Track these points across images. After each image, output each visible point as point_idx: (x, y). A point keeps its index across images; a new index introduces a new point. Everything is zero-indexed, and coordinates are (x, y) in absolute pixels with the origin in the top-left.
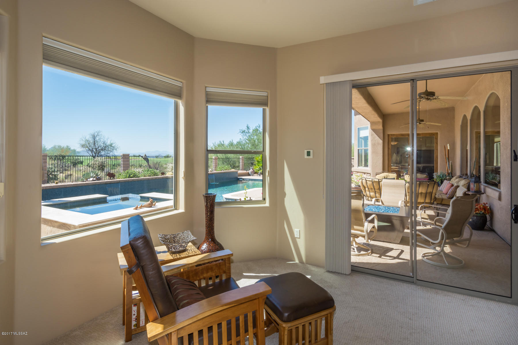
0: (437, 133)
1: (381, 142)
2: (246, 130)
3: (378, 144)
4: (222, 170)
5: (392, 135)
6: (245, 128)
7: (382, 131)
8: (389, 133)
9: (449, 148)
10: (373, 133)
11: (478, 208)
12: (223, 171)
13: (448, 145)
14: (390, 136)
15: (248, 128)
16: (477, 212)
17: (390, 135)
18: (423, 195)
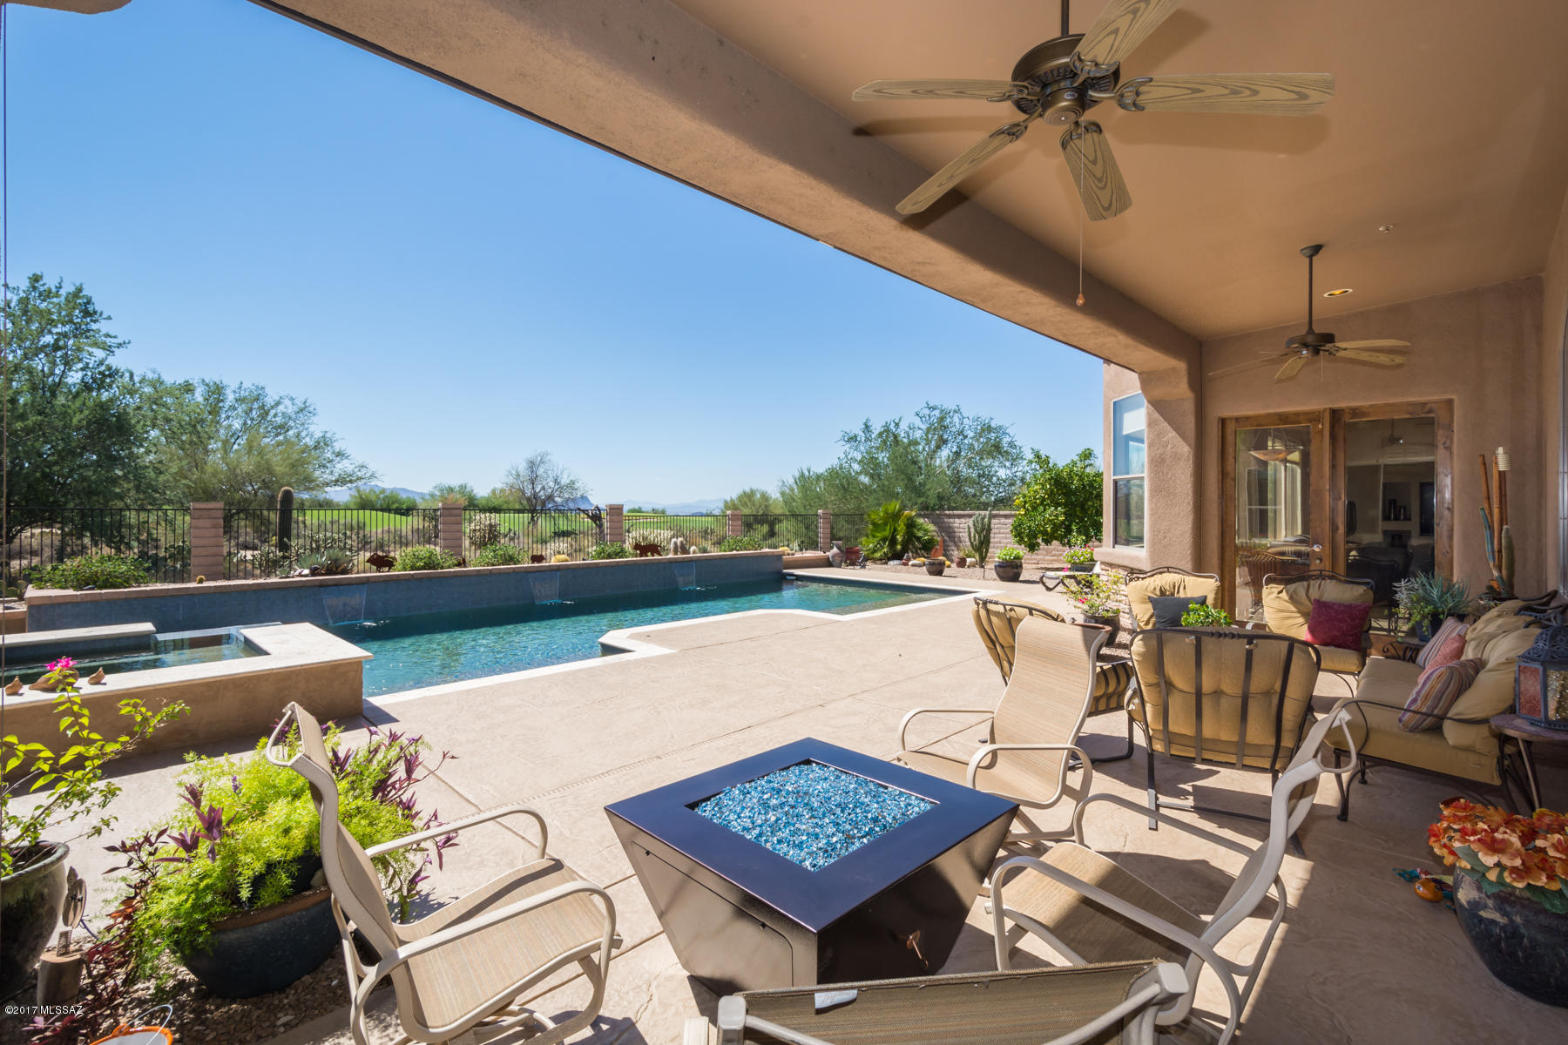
0: (1450, 402)
1: (1185, 450)
2: (861, 434)
3: (1177, 457)
4: (732, 550)
5: (1237, 419)
6: (857, 430)
7: (1189, 406)
8: (1226, 414)
9: (1502, 466)
10: (1156, 415)
11: (1551, 853)
12: (735, 552)
13: (1500, 450)
14: (1231, 427)
15: (867, 427)
16: (1542, 881)
17: (1231, 419)
18: (1224, 702)
